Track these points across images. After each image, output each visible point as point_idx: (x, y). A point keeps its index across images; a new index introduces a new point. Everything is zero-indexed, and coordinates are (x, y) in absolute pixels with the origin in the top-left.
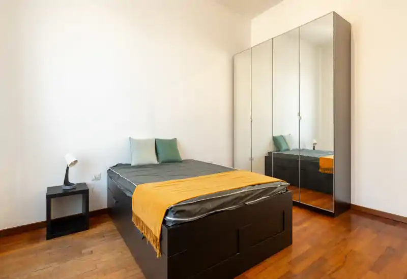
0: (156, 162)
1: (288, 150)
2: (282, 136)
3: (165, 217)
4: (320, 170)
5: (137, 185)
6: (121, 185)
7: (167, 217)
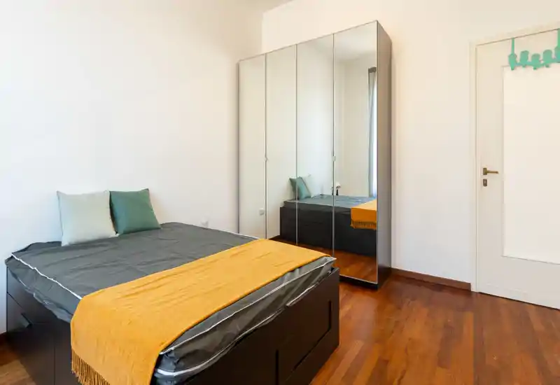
0: (112, 233)
1: (309, 197)
2: (301, 178)
3: (155, 371)
4: (352, 225)
5: (82, 296)
6: (39, 293)
7: (160, 371)
